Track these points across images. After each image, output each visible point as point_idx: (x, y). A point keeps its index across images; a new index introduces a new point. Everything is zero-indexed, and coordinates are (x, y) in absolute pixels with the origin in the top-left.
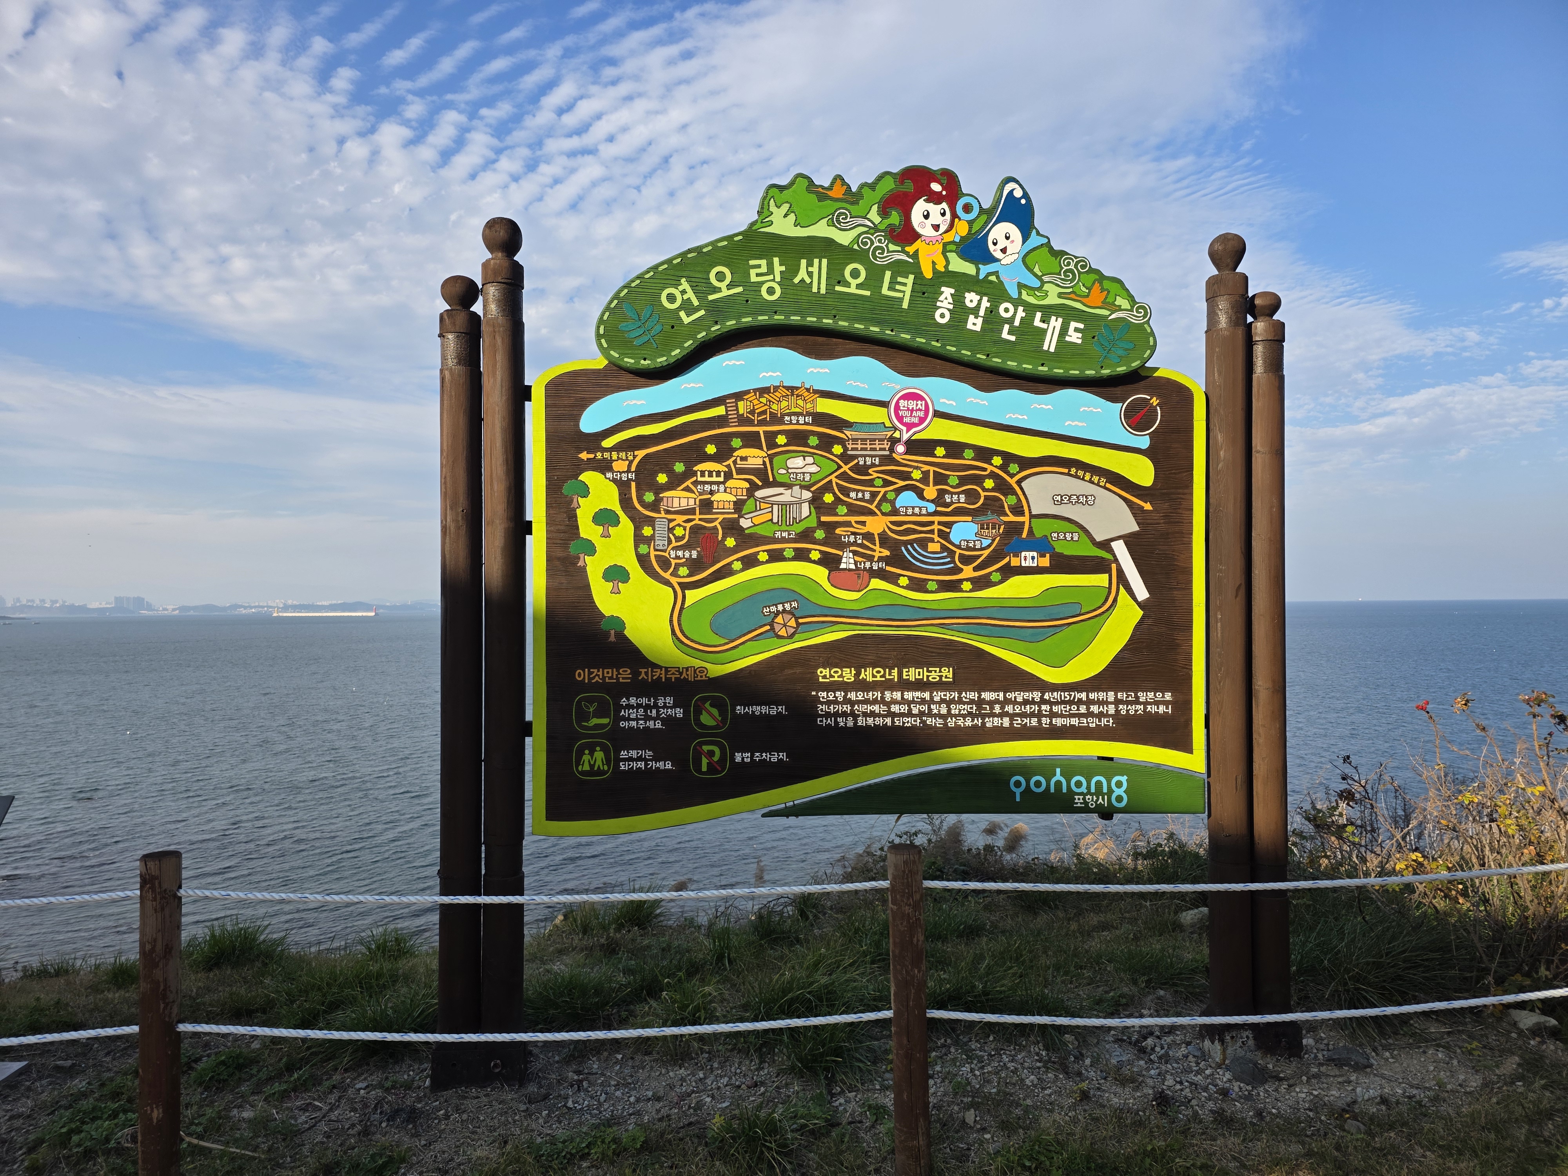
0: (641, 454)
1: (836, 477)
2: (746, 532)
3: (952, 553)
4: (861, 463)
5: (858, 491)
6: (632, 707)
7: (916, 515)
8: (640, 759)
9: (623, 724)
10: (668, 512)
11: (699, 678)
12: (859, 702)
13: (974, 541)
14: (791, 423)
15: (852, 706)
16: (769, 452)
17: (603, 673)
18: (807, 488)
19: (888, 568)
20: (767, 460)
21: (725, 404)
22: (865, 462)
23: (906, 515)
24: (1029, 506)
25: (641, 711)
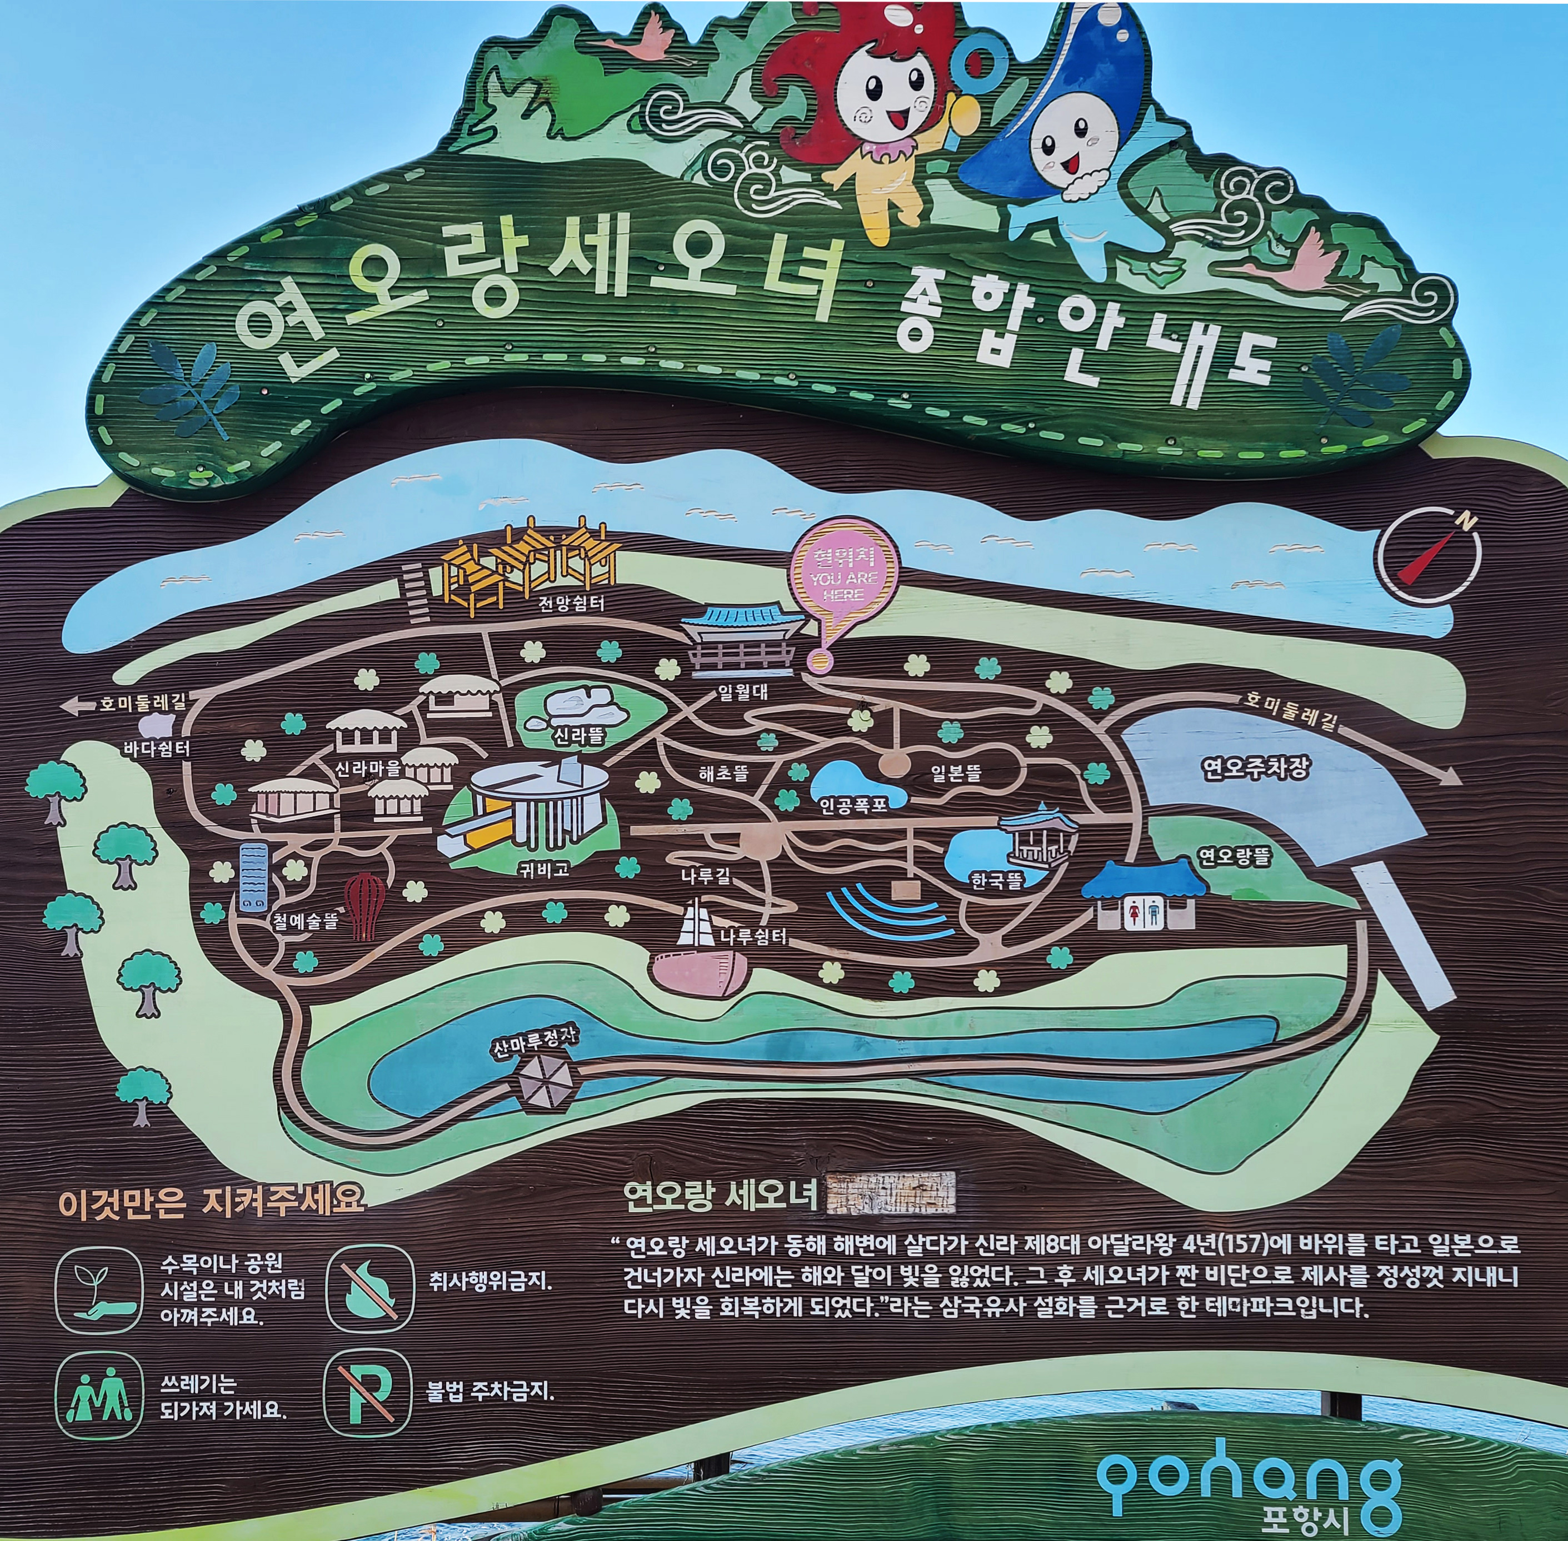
0: (203, 696)
1: (665, 733)
2: (453, 866)
3: (949, 904)
4: (727, 698)
5: (717, 764)
6: (189, 1277)
7: (861, 815)
8: (205, 1395)
9: (166, 1315)
10: (267, 827)
11: (343, 1208)
12: (723, 1261)
13: (1005, 875)
14: (556, 613)
15: (708, 1271)
16: (504, 682)
17: (121, 1200)
18: (596, 760)
19: (794, 943)
20: (499, 698)
21: (399, 575)
22: (735, 695)
23: (837, 816)
24: (1142, 788)
25: (209, 1287)
